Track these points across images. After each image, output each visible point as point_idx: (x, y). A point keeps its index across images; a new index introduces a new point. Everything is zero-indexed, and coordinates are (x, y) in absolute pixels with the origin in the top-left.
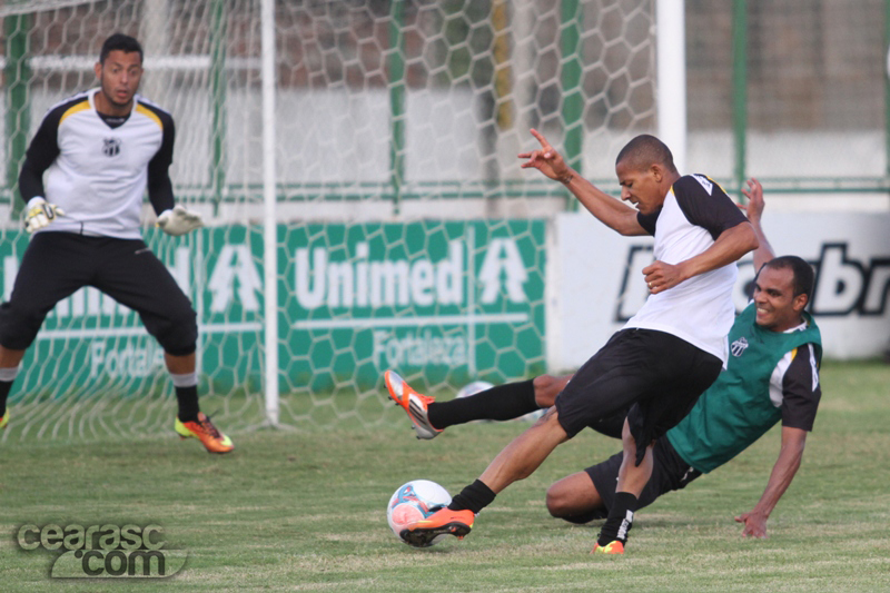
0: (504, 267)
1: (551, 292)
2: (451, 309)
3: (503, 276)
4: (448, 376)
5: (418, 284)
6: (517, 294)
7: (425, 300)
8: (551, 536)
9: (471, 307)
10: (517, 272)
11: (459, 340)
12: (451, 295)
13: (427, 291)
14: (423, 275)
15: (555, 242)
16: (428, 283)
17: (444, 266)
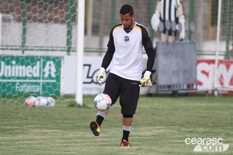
0: (50, 68)
1: (62, 75)
2: (36, 78)
3: (50, 70)
4: (23, 95)
5: (28, 72)
6: (53, 75)
7: (30, 76)
8: (24, 134)
9: (41, 78)
10: (53, 70)
11: (38, 86)
12: (37, 75)
13: (30, 73)
14: (29, 69)
15: (64, 62)
16: (31, 71)
17: (35, 67)
